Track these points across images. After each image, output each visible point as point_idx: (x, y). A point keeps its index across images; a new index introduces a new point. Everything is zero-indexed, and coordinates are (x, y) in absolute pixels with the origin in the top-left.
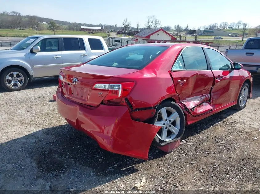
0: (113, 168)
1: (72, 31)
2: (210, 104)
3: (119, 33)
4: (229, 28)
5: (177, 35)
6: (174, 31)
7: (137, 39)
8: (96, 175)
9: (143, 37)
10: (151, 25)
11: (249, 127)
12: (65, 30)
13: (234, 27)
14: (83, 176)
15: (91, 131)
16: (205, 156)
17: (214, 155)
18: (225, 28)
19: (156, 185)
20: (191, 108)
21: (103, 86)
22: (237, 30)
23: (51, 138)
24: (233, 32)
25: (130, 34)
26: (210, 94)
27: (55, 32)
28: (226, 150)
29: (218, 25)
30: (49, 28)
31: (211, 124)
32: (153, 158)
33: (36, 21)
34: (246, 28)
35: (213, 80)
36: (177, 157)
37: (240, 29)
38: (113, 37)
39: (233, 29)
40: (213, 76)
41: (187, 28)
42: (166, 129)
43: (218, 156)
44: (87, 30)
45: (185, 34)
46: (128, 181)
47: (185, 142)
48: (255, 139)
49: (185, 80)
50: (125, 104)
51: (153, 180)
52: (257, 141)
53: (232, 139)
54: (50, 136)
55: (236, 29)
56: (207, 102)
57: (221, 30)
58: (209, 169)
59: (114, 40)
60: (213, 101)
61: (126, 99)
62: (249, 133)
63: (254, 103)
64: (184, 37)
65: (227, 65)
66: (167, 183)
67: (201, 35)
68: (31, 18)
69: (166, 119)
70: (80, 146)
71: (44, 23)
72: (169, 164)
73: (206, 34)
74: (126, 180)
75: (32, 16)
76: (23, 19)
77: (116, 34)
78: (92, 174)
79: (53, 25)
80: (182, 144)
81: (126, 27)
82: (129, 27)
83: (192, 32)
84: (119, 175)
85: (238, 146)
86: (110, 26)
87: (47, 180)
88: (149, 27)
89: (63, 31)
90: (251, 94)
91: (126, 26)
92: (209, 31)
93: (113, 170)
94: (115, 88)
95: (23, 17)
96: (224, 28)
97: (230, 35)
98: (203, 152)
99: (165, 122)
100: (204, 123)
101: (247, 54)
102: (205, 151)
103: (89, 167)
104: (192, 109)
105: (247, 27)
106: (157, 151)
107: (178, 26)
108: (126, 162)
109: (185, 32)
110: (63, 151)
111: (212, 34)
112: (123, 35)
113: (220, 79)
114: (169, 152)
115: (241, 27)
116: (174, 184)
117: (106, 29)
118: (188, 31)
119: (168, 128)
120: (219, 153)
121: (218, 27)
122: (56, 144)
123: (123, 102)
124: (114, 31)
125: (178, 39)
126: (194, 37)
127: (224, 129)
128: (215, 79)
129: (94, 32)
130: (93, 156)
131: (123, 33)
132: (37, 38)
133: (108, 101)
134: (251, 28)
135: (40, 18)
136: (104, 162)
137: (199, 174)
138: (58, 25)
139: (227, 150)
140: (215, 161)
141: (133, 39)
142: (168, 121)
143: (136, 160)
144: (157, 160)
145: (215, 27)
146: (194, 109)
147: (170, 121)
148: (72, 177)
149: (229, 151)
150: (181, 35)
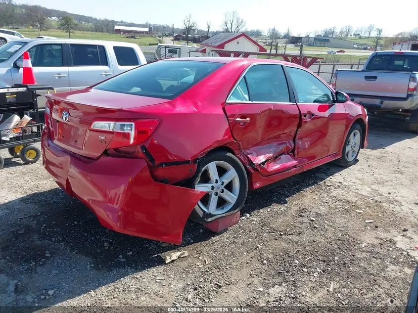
0: (125, 257)
1: (100, 33)
2: (294, 157)
3: (177, 39)
4: (354, 35)
5: (271, 45)
6: (267, 38)
7: (205, 49)
8: (96, 268)
9: (213, 47)
10: (229, 27)
11: (354, 194)
12: (89, 31)
13: (363, 33)
14: (74, 270)
15: (89, 200)
16: (276, 239)
17: (290, 237)
18: (349, 36)
19: (188, 285)
20: (260, 163)
21: (107, 126)
22: (366, 40)
23: (33, 209)
24: (361, 42)
25: (195, 41)
26: (294, 141)
27: (72, 34)
28: (310, 230)
29: (338, 31)
30: (62, 27)
31: (297, 189)
32: (192, 241)
33: (39, 15)
34: (381, 36)
35: (299, 118)
36: (232, 239)
37: (372, 37)
38: (166, 45)
39: (360, 38)
40: (298, 112)
41: (288, 34)
42: (216, 195)
43: (295, 238)
44: (125, 32)
45: (285, 43)
46: (144, 279)
47: (249, 217)
48: (359, 213)
49: (248, 119)
50: (141, 155)
51: (184, 276)
52: (362, 215)
53: (325, 213)
54: (31, 206)
55: (367, 38)
56: (288, 154)
57: (341, 39)
58: (277, 259)
59: (167, 49)
60: (298, 152)
61: (143, 148)
62: (353, 202)
63: (371, 155)
64: (283, 48)
65: (327, 95)
66: (205, 281)
67: (310, 45)
68: (30, 10)
69: (216, 180)
70: (79, 221)
71: (53, 18)
72: (215, 251)
73: (318, 44)
74: (141, 277)
75: (33, 6)
76: (17, 11)
77: (172, 40)
78: (89, 266)
79: (68, 22)
80: (243, 219)
81: (189, 30)
82: (194, 30)
83: (296, 41)
84: (132, 267)
85: (331, 224)
86: (164, 27)
87: (13, 277)
88: (227, 31)
89: (85, 32)
90: (365, 142)
91: (189, 27)
92: (322, 40)
93: (123, 260)
94: (125, 128)
95: (16, 6)
96: (347, 35)
97: (355, 46)
98: (274, 233)
99: (214, 185)
100: (285, 187)
101: (366, 77)
102: (276, 231)
103: (86, 256)
104: (260, 165)
105: (383, 35)
106: (201, 231)
107: (274, 30)
108: (147, 248)
109: (285, 40)
110: (48, 229)
111: (327, 44)
112: (184, 43)
113: (310, 118)
114: (219, 231)
115: (374, 34)
116: (217, 283)
117: (157, 31)
118: (290, 39)
119: (220, 193)
120: (299, 234)
121: (338, 34)
122: (39, 219)
123: (138, 152)
124: (170, 35)
125: (274, 52)
126: (299, 48)
127: (315, 197)
128: (303, 117)
129: (137, 36)
130: (96, 238)
131: (184, 39)
132: (26, 43)
133: (116, 150)
134: (388, 36)
135: (46, 9)
136: (112, 248)
137: (261, 266)
138: (76, 22)
139: (312, 230)
140: (290, 246)
141: (198, 49)
142: (219, 183)
143: (164, 245)
144: (197, 245)
145: (333, 33)
146: (263, 165)
147: (223, 183)
148: (54, 272)
149: (316, 231)
150: (277, 45)
